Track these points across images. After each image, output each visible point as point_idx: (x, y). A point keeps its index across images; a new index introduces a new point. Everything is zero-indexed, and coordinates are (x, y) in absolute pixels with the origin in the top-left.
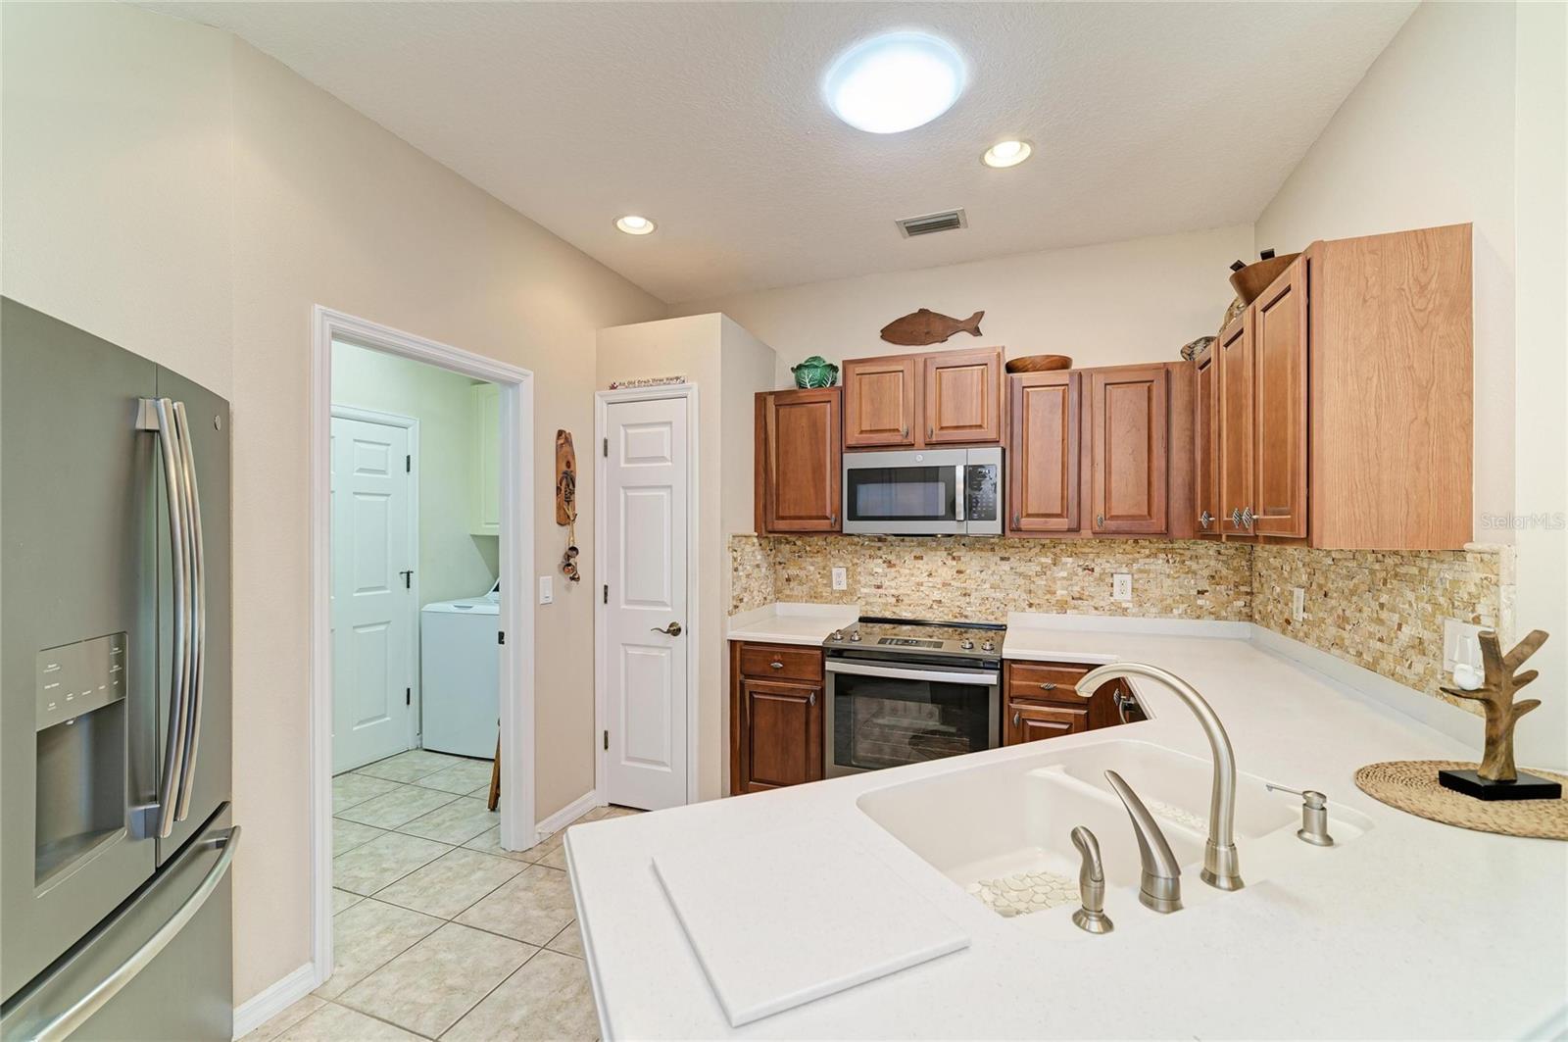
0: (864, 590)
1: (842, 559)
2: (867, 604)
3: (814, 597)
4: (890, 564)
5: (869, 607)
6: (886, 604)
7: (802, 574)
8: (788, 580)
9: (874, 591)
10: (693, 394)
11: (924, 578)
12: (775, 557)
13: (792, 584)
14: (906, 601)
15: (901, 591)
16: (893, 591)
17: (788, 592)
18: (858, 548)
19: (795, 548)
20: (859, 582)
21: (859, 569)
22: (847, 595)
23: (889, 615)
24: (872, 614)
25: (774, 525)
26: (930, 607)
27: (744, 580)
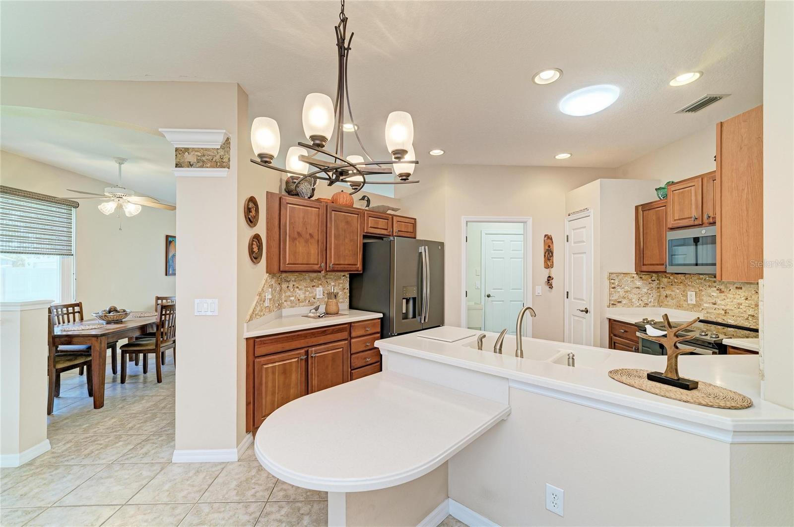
0: (706, 305)
1: (693, 286)
2: (707, 313)
3: (679, 307)
4: (721, 291)
5: (708, 315)
6: (719, 314)
7: (673, 293)
8: (666, 297)
9: (712, 306)
11: (742, 300)
12: (659, 284)
13: (668, 299)
14: (731, 313)
15: (728, 307)
16: (723, 307)
17: (666, 303)
18: (702, 281)
19: (669, 280)
20: (702, 300)
21: (703, 293)
22: (697, 306)
23: (720, 321)
24: (710, 319)
25: (645, 268)
26: (747, 319)
27: (622, 293)
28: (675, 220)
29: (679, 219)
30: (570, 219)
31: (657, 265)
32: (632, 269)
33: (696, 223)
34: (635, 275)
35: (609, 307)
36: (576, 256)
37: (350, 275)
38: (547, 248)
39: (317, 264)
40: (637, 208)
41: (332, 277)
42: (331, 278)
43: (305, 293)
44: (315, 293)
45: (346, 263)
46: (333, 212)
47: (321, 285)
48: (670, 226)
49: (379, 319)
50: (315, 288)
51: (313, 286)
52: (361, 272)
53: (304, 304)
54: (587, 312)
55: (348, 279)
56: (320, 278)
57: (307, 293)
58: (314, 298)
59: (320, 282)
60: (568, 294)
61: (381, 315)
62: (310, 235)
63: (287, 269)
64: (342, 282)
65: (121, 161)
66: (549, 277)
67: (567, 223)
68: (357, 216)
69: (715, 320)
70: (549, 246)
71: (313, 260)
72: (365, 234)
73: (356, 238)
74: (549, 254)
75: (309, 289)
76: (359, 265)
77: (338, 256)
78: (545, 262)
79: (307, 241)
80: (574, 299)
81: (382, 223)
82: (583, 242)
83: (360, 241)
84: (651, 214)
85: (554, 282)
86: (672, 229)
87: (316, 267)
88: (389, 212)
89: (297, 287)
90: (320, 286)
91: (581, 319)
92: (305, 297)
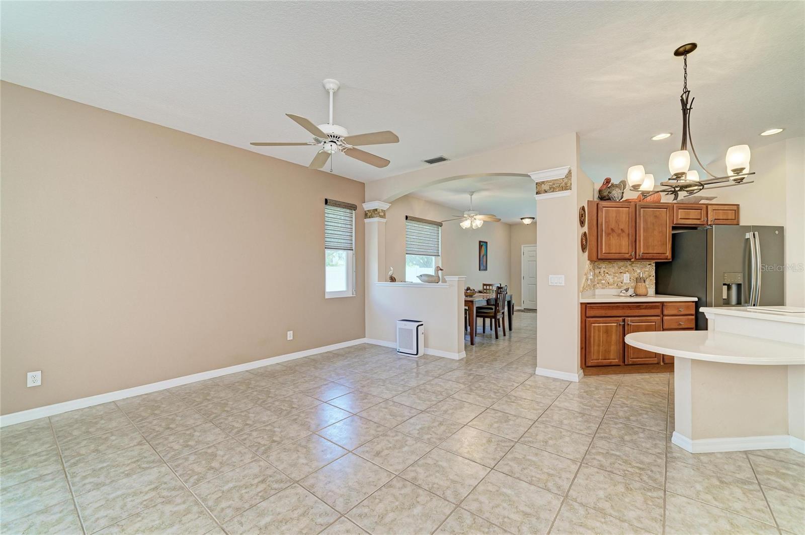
37: (656, 263)
39: (628, 254)
41: (641, 264)
42: (637, 266)
43: (614, 278)
44: (622, 278)
45: (655, 252)
46: (642, 209)
47: (628, 271)
49: (693, 302)
50: (622, 274)
52: (671, 260)
53: (613, 286)
55: (654, 268)
56: (627, 266)
57: (616, 278)
58: (622, 283)
59: (626, 269)
61: (696, 299)
62: (622, 230)
63: (603, 257)
64: (647, 270)
65: (472, 193)
68: (665, 210)
71: (624, 250)
72: (674, 225)
73: (665, 229)
75: (617, 274)
76: (669, 254)
77: (646, 246)
79: (619, 235)
81: (694, 214)
83: (669, 232)
87: (627, 256)
88: (702, 202)
89: (606, 273)
90: (627, 273)
92: (614, 281)
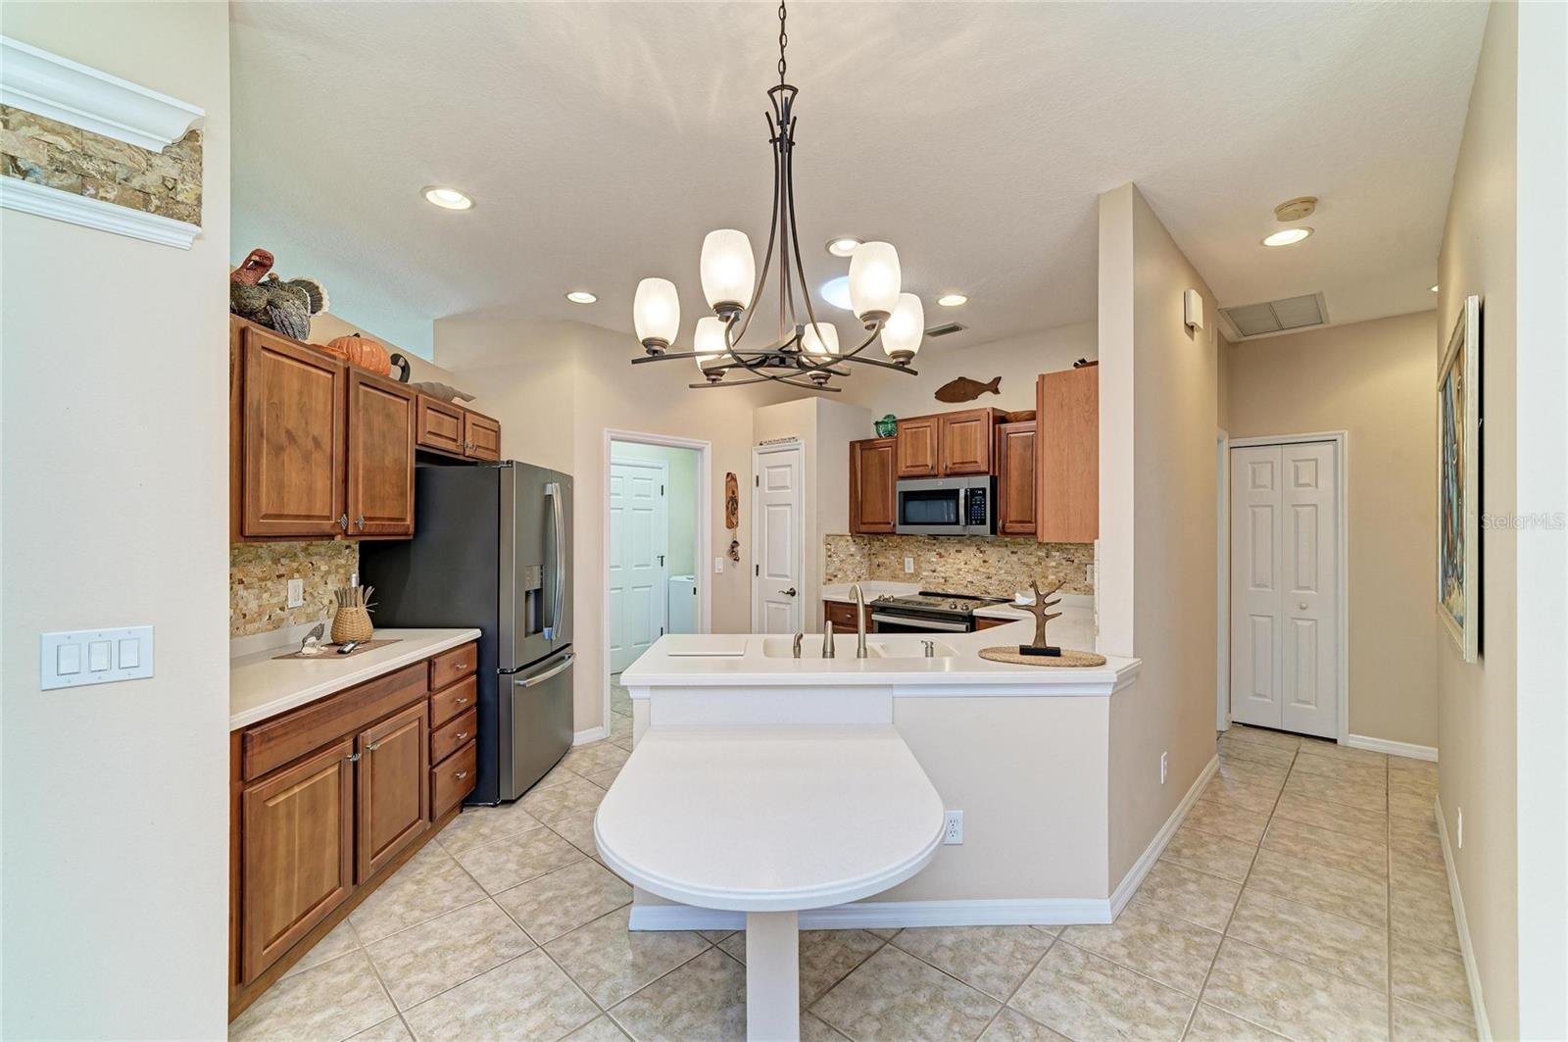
0: (924, 573)
1: (910, 551)
2: (927, 582)
3: (894, 578)
4: (940, 555)
5: (927, 585)
6: (939, 583)
7: (887, 561)
8: (878, 565)
9: (930, 573)
10: (802, 448)
11: (962, 565)
12: (870, 549)
13: (881, 568)
14: (951, 581)
15: (948, 574)
16: (943, 574)
17: (878, 574)
18: (921, 544)
19: (882, 544)
20: (921, 567)
21: (922, 559)
22: (914, 577)
23: (940, 591)
24: (929, 590)
25: (864, 528)
26: (966, 586)
27: (837, 564)
28: (907, 467)
29: (912, 466)
30: (760, 451)
31: (880, 523)
32: (846, 531)
33: (932, 473)
34: (850, 538)
35: (825, 584)
36: (771, 509)
37: (362, 545)
38: (731, 495)
39: (329, 518)
40: (852, 444)
41: (323, 550)
42: (320, 554)
43: (259, 598)
44: (283, 594)
45: (386, 516)
46: (362, 387)
47: (298, 571)
48: (901, 474)
49: (472, 642)
50: (283, 580)
51: (279, 577)
52: (411, 537)
53: (256, 625)
54: (793, 594)
55: (358, 556)
56: (295, 555)
57: (266, 596)
58: (282, 609)
59: (295, 565)
60: (757, 570)
61: (476, 633)
62: (315, 440)
63: (262, 531)
64: (343, 561)
66: (735, 542)
67: (755, 454)
68: (405, 402)
69: (934, 591)
70: (733, 493)
71: (320, 507)
72: (418, 447)
73: (405, 456)
74: (732, 503)
75: (269, 583)
76: (409, 521)
77: (371, 499)
78: (728, 518)
79: (307, 457)
80: (769, 575)
81: (448, 426)
82: (787, 488)
83: (411, 463)
84: (873, 457)
85: (739, 549)
86: (902, 478)
87: (326, 526)
88: (456, 401)
89: (241, 582)
90: (296, 575)
91: (783, 606)
92: (260, 606)
